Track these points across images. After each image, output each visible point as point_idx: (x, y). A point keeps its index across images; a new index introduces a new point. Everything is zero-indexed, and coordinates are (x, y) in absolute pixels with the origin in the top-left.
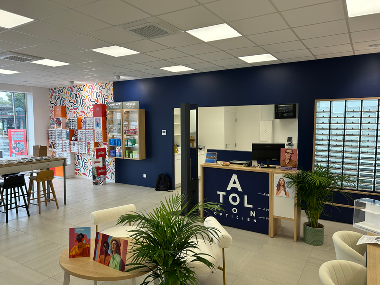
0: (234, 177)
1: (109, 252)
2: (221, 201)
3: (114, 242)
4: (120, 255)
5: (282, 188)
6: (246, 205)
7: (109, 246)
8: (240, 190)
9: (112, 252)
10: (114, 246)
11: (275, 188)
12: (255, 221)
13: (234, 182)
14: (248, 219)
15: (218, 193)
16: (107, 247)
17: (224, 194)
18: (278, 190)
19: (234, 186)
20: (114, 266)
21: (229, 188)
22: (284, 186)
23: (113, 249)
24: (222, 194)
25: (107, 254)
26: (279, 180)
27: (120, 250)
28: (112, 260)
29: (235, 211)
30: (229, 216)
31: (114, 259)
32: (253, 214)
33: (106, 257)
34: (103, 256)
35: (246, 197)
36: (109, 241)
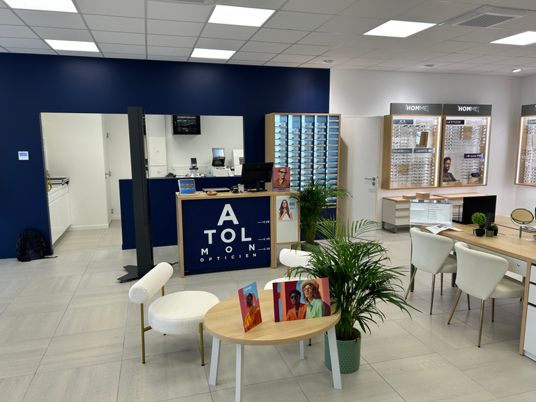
0: (228, 208)
1: (302, 301)
2: (210, 242)
3: (307, 287)
4: (320, 298)
5: (285, 211)
6: (244, 239)
7: (299, 293)
8: (236, 222)
9: (307, 300)
10: (308, 291)
11: (278, 212)
12: (254, 255)
13: (228, 214)
14: (247, 256)
15: (206, 232)
16: (296, 296)
17: (214, 231)
18: (282, 213)
19: (228, 218)
20: (314, 315)
21: (220, 223)
22: (287, 208)
23: (307, 296)
24: (210, 233)
25: (298, 305)
26: (282, 203)
27: (318, 293)
28: (308, 309)
29: (229, 250)
30: (222, 258)
31: (312, 306)
32: (252, 247)
33: (297, 309)
34: (293, 311)
35: (243, 229)
36: (299, 288)
